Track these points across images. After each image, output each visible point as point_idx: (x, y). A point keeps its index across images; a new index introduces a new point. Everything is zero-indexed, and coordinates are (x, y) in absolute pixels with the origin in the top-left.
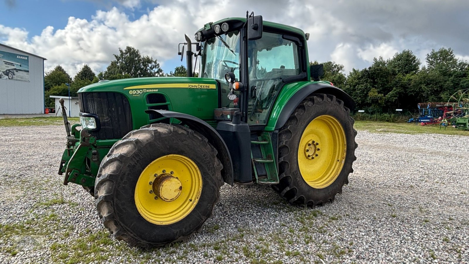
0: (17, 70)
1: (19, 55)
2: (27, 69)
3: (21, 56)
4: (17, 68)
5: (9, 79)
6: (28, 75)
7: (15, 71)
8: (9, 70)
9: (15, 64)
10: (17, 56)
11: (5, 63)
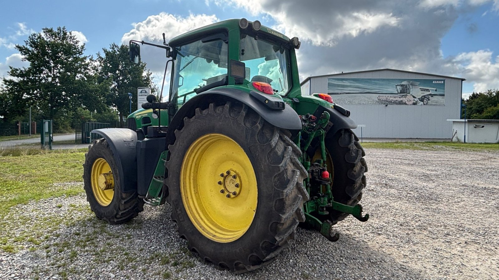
0: (432, 95)
1: (435, 80)
2: (442, 93)
3: (437, 80)
4: (432, 94)
5: (424, 104)
6: (443, 99)
7: (430, 96)
8: (424, 96)
9: (431, 90)
10: (433, 82)
11: (421, 90)
